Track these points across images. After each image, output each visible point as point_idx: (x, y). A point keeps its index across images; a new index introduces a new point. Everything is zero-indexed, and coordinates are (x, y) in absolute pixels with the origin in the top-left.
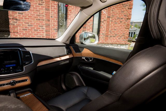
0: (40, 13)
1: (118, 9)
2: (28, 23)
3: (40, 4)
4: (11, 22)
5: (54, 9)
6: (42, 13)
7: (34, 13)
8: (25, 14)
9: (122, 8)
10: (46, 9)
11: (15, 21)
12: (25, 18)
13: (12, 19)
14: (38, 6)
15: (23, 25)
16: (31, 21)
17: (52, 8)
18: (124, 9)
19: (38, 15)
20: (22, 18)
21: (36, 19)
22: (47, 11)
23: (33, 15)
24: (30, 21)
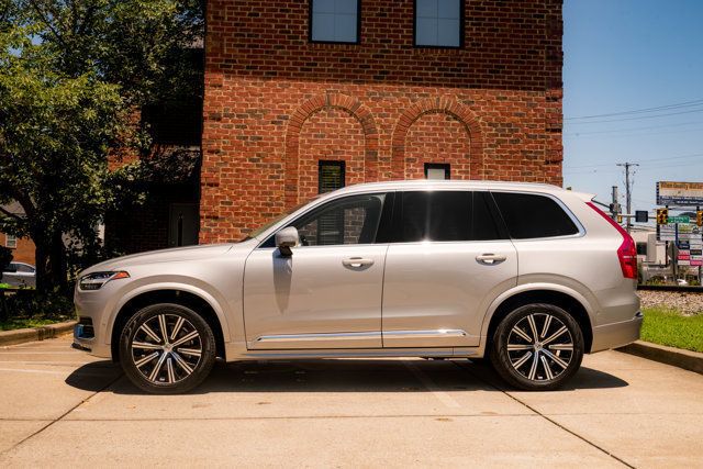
0: (271, 199)
1: (510, 168)
2: (242, 225)
3: (271, 177)
4: (204, 224)
5: (309, 184)
6: (278, 199)
7: (258, 199)
8: (237, 204)
9: (523, 163)
10: (288, 188)
11: (213, 221)
12: (236, 214)
13: (207, 217)
14: (269, 183)
15: (229, 230)
16: (251, 220)
17: (302, 184)
18: (532, 166)
19: (267, 204)
20: (229, 214)
21: (263, 215)
22: (288, 193)
23: (254, 204)
24: (248, 220)
